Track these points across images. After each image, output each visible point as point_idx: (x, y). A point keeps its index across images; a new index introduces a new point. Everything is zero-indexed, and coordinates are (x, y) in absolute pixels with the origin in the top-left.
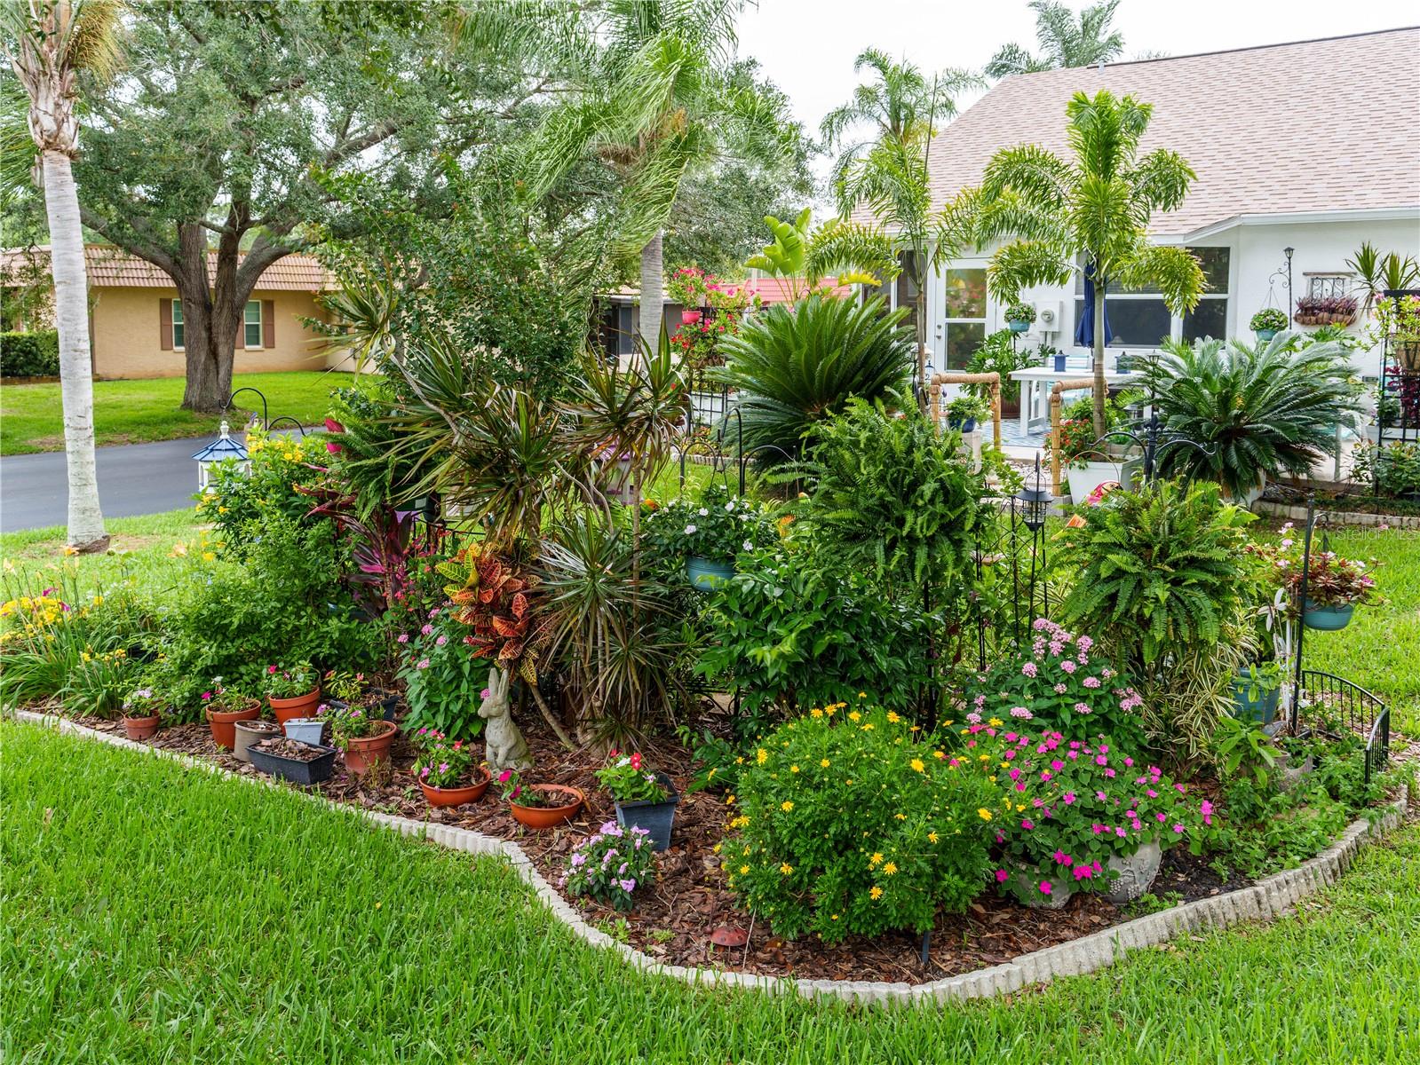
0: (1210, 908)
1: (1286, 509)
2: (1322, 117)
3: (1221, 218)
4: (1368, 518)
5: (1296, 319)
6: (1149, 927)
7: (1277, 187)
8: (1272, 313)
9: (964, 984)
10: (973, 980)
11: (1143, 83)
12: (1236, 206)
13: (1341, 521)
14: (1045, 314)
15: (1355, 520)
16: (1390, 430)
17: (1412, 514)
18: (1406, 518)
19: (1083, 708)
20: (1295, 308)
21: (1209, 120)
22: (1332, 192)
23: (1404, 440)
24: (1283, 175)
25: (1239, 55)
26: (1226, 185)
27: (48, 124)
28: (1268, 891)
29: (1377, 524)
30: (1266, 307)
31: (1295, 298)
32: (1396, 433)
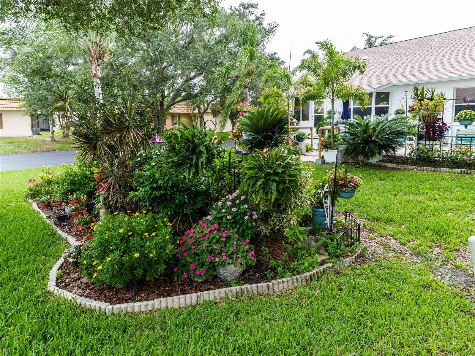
0: (247, 288)
1: (386, 164)
2: (424, 55)
3: (386, 84)
4: (410, 167)
5: (408, 112)
6: (217, 293)
7: (405, 75)
8: (400, 110)
9: (127, 307)
10: (131, 305)
11: (377, 51)
12: (391, 80)
13: (402, 168)
14: (338, 112)
15: (407, 168)
16: (421, 141)
17: (425, 166)
18: (422, 168)
19: (229, 217)
20: (408, 109)
21: (392, 59)
22: (421, 75)
23: (425, 144)
24: (407, 71)
25: (406, 42)
26: (391, 75)
27: (94, 71)
28: (273, 285)
29: (413, 169)
30: (398, 109)
31: (408, 106)
32: (423, 142)
